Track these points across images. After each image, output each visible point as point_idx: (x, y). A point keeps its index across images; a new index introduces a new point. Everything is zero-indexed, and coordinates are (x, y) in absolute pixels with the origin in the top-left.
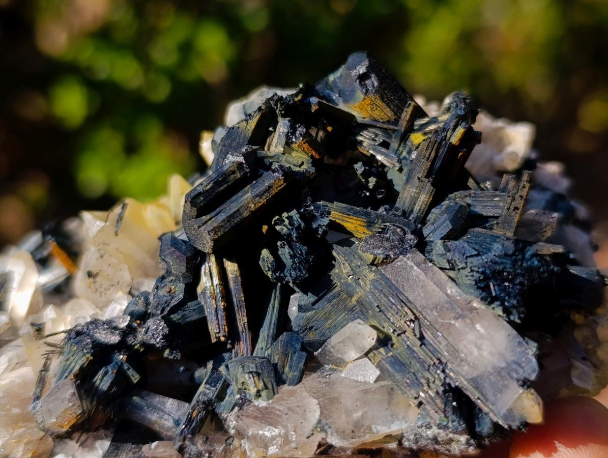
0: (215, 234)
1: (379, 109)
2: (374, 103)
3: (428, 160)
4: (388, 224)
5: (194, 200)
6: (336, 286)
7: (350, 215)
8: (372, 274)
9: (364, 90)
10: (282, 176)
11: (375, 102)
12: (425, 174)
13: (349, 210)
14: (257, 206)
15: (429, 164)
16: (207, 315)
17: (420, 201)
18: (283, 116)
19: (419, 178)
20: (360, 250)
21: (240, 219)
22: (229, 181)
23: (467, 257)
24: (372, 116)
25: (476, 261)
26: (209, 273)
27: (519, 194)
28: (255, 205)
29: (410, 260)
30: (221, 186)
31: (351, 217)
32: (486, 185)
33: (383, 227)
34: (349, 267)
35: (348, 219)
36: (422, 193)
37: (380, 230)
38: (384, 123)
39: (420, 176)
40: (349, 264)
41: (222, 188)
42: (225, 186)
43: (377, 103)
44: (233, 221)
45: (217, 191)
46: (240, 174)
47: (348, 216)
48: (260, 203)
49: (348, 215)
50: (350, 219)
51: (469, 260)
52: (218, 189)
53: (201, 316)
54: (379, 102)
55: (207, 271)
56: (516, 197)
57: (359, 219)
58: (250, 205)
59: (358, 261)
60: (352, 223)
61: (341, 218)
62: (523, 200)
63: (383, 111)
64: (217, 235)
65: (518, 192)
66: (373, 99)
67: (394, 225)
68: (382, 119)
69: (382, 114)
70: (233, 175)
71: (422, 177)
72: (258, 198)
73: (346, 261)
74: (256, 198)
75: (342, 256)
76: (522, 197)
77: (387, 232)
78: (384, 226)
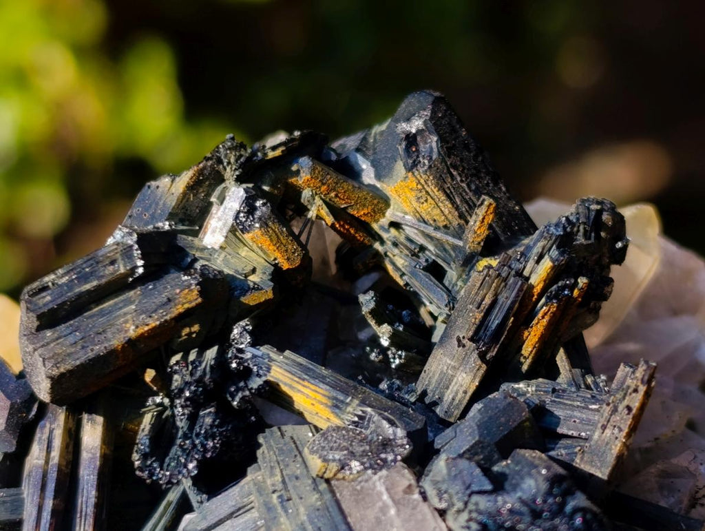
0: (56, 365)
1: (430, 200)
2: (424, 188)
3: (478, 308)
4: (369, 410)
5: (34, 299)
6: (253, 508)
7: (304, 380)
8: (314, 495)
9: (410, 161)
10: (197, 285)
11: (426, 187)
12: (471, 333)
13: (306, 370)
14: (140, 331)
15: (479, 316)
16: (24, 518)
17: (456, 383)
18: (240, 180)
19: (459, 340)
20: (308, 448)
21: (105, 347)
22: (102, 277)
23: (473, 493)
24: (418, 212)
25: (483, 502)
26: (46, 442)
27: (625, 403)
28: (137, 327)
29: (382, 480)
30: (86, 283)
31: (306, 383)
32: (598, 380)
33: (360, 413)
34: (279, 475)
35: (300, 387)
36: (461, 368)
37: (356, 419)
38: (437, 228)
39: (461, 336)
40: (281, 471)
41: (88, 287)
42: (95, 283)
43: (428, 189)
44: (92, 350)
45: (77, 290)
46: (125, 266)
47: (301, 382)
48: (147, 325)
49: (299, 378)
50: (304, 386)
51: (475, 498)
52: (80, 287)
53: (13, 517)
54: (433, 189)
55: (45, 436)
56: (621, 408)
57: (318, 390)
58: (128, 325)
59: (298, 468)
60: (308, 396)
61: (289, 382)
62: (631, 416)
63: (439, 207)
64: (58, 368)
65: (624, 398)
66: (422, 181)
67: (380, 414)
68: (435, 221)
69: (437, 211)
70: (112, 267)
71: (464, 338)
72: (144, 316)
73: (279, 463)
74: (141, 314)
75: (275, 453)
76: (629, 408)
77: (368, 424)
78: (363, 412)
